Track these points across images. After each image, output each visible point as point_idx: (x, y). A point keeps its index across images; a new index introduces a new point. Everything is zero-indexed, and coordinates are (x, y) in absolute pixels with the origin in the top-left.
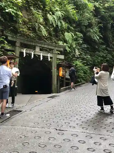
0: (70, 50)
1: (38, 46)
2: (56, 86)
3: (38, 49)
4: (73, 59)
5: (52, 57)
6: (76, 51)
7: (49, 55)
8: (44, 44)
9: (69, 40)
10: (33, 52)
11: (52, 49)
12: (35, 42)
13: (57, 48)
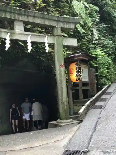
0: (84, 31)
1: (19, 20)
2: (66, 104)
3: (19, 28)
4: (90, 46)
5: (54, 44)
6: (94, 33)
7: (47, 40)
8: (34, 17)
9: (82, 14)
10: (9, 34)
11: (53, 27)
12: (11, 12)
13: (61, 25)
